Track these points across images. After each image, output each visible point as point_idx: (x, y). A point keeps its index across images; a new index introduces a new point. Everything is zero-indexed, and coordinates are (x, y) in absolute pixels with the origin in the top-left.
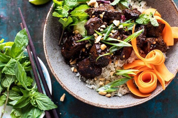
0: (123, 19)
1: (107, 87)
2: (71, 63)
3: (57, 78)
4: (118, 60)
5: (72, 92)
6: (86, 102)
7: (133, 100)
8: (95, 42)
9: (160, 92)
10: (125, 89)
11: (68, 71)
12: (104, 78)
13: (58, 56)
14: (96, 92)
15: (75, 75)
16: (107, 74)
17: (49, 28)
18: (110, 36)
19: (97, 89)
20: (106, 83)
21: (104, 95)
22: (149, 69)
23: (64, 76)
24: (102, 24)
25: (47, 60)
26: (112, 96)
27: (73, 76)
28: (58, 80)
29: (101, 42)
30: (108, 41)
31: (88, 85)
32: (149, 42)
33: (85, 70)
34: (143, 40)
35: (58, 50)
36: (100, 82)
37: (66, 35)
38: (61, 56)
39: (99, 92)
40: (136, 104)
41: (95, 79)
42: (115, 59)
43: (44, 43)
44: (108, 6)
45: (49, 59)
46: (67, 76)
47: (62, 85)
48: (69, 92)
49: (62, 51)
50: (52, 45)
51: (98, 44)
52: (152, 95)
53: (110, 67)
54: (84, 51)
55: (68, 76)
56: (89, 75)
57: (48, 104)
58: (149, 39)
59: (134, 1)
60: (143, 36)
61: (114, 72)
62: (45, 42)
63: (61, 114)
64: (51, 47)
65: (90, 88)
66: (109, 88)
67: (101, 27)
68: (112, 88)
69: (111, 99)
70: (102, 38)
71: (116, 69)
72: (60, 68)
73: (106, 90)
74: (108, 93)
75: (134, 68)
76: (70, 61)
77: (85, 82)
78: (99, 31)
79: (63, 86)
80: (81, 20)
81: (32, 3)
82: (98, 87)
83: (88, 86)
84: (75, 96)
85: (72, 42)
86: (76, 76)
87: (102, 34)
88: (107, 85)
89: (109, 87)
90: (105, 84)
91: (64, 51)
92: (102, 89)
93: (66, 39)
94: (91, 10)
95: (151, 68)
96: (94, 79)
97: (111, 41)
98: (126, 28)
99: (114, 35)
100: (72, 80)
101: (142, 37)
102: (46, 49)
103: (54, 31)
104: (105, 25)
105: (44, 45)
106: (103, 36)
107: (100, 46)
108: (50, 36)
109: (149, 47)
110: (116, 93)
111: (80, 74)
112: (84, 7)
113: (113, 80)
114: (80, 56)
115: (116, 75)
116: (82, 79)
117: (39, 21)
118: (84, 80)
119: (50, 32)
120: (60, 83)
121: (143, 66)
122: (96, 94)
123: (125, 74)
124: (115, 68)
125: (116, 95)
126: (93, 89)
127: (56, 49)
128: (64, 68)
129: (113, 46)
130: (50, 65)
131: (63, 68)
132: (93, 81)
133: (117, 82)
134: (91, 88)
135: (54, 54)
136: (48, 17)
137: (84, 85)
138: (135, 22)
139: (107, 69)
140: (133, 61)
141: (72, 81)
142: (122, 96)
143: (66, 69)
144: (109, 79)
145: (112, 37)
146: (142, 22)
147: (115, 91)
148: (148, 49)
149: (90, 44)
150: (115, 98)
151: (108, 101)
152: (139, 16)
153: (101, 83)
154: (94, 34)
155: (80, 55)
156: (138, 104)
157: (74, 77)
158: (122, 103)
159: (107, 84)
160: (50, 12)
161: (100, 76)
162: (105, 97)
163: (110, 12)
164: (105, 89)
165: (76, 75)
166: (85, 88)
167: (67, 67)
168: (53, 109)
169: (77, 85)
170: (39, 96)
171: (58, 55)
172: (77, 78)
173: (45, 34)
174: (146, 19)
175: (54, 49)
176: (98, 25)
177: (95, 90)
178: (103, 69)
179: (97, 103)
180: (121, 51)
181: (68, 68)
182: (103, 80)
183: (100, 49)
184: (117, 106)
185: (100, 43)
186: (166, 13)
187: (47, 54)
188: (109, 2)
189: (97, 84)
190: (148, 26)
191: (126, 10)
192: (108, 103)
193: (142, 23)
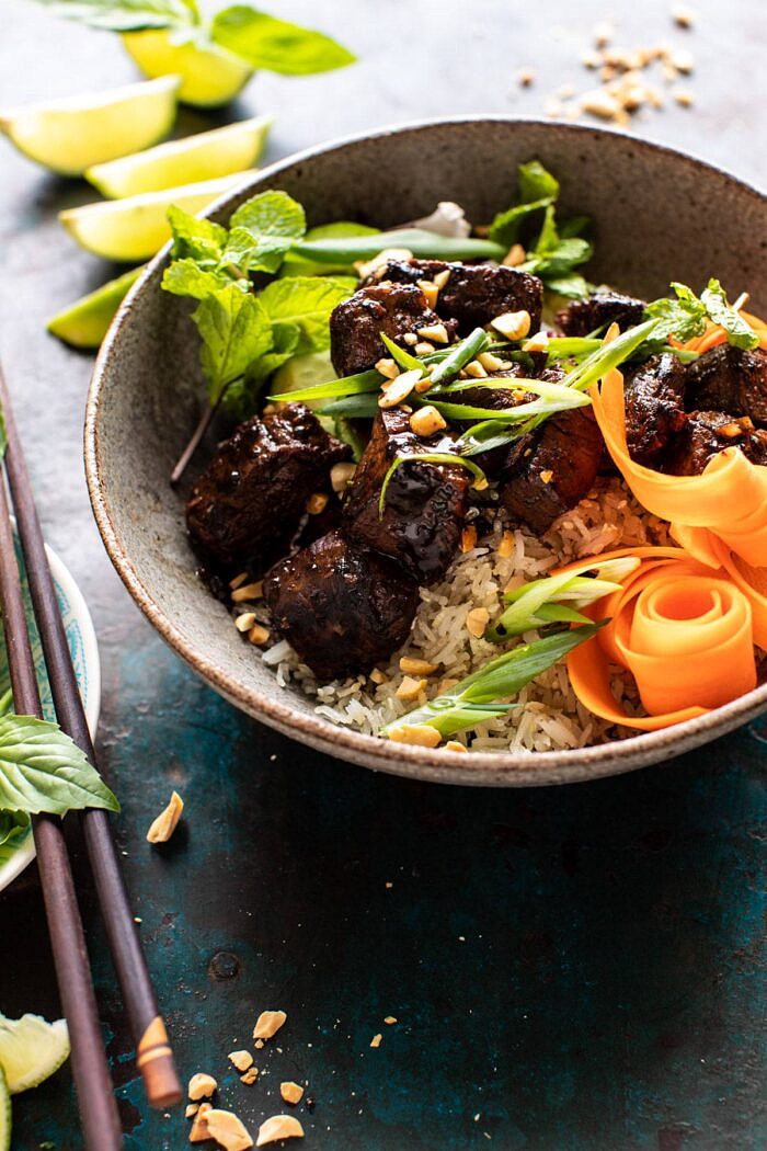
1: (446, 702)
2: (240, 594)
4: (517, 531)
8: (381, 402)
12: (430, 658)
13: (166, 532)
15: (257, 658)
16: (448, 631)
20: (442, 690)
24: (429, 321)
27: (238, 653)
32: (703, 424)
34: (660, 408)
35: (169, 507)
36: (406, 679)
38: (184, 544)
41: (376, 677)
46: (202, 633)
49: (192, 504)
50: (133, 459)
53: (469, 571)
54: (319, 511)
55: (209, 638)
57: (61, 775)
61: (493, 610)
64: (127, 461)
65: (339, 724)
66: (453, 707)
68: (472, 704)
70: (420, 382)
71: (506, 590)
74: (446, 736)
76: (235, 583)
78: (412, 351)
80: (320, 345)
82: (391, 714)
83: (326, 710)
87: (427, 364)
88: (442, 697)
89: (459, 696)
91: (200, 503)
92: (413, 720)
95: (716, 566)
96: (368, 679)
101: (655, 395)
103: (160, 401)
104: (445, 327)
106: (427, 374)
107: (409, 418)
108: (129, 408)
109: (697, 450)
114: (297, 541)
115: (500, 629)
119: (135, 391)
124: (496, 578)
126: (356, 725)
127: (158, 498)
128: (193, 601)
131: (182, 593)
132: (363, 684)
133: (508, 659)
134: (346, 720)
135: (144, 509)
137: (308, 704)
139: (453, 603)
140: (609, 548)
143: (202, 607)
144: (462, 668)
148: (693, 463)
153: (411, 687)
154: (377, 361)
155: (297, 536)
157: (246, 661)
164: (431, 713)
165: (259, 656)
168: (89, 810)
170: (18, 737)
172: (268, 668)
175: (143, 488)
176: (403, 319)
178: (426, 595)
180: (529, 451)
182: (422, 672)
183: (407, 428)
185: (409, 410)
189: (383, 699)
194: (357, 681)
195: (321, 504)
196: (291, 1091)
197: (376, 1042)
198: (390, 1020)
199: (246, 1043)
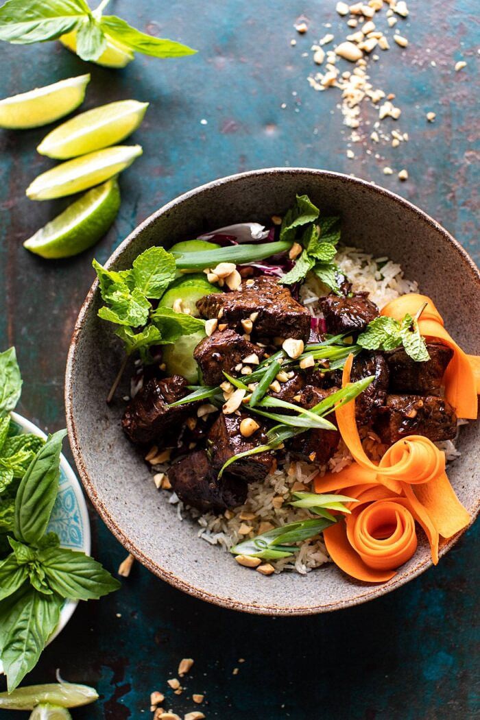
0: (320, 329)
1: (263, 543)
2: (154, 462)
3: (104, 516)
4: (298, 463)
5: (150, 558)
6: (191, 591)
7: (340, 590)
8: (225, 411)
9: (422, 569)
10: (318, 551)
11: (142, 486)
12: (254, 513)
13: (113, 438)
14: (228, 556)
15: (166, 499)
16: (263, 503)
17: (84, 356)
18: (270, 392)
19: (231, 547)
20: (261, 530)
21: (254, 568)
22: (391, 494)
23: (128, 505)
24: (249, 352)
25: (76, 460)
26: (276, 572)
27: (157, 503)
28: (107, 523)
29: (244, 410)
30: (265, 407)
31: (205, 532)
32: (396, 411)
33: (194, 489)
34: (375, 405)
35: (113, 419)
36: (242, 524)
37: (139, 371)
38: (122, 438)
39: (237, 557)
40: (344, 605)
41: (228, 515)
42: (288, 459)
43: (68, 403)
44: (272, 287)
45: (81, 455)
46: (138, 506)
47: (119, 537)
48: (142, 559)
49: (125, 425)
50: (92, 407)
51: (233, 415)
52: (397, 578)
53: (273, 482)
54: (192, 428)
55: (142, 506)
56: (208, 502)
58: (394, 401)
59: (363, 260)
60: (374, 392)
61: (286, 497)
62: (70, 403)
63: (119, 615)
64: (88, 412)
65: (211, 544)
66: (267, 548)
67: (245, 361)
68: (278, 546)
69: (275, 581)
70: (245, 398)
71: (292, 491)
72: (118, 480)
73: (259, 550)
74: (264, 561)
75: (343, 492)
76: (151, 455)
77: (194, 522)
78: (239, 375)
79: (122, 541)
81: (35, 251)
82: (237, 540)
83: (204, 536)
84: (160, 574)
85: (154, 398)
86: (167, 503)
87: (247, 384)
88: (261, 538)
89: (269, 542)
90: (256, 532)
91: (130, 425)
92: (247, 547)
93: (140, 384)
94: (216, 305)
95: (399, 492)
96: (223, 515)
97: (273, 407)
98: (325, 365)
99: (285, 389)
100: (155, 515)
101: (372, 397)
102: (73, 425)
103: (102, 359)
104: (257, 355)
105: (68, 410)
106: (249, 392)
107: (239, 425)
108: (86, 379)
109: (393, 426)
110: (289, 563)
111: (179, 498)
112: (196, 287)
113: (282, 520)
114: (181, 440)
115: (291, 507)
116: (187, 514)
117: (55, 312)
118: (194, 516)
119: (88, 367)
120: (114, 531)
121: (372, 486)
122: (227, 562)
123: (316, 508)
124: (287, 485)
125: (291, 569)
126: (219, 545)
127: (107, 418)
128: (131, 479)
129: (280, 423)
130: (86, 475)
131: (126, 478)
132: (221, 519)
133: (294, 528)
134: (214, 541)
135: (101, 434)
136: (82, 322)
137: (193, 532)
138: (354, 343)
139: (264, 487)
140: (346, 467)
141: (154, 520)
142: (309, 572)
143: (136, 480)
144: (272, 518)
145: (279, 395)
146: (379, 343)
147: (286, 557)
148: (391, 433)
149: (212, 406)
150: (288, 577)
151: (262, 589)
152: (365, 325)
153: (245, 529)
154: (221, 383)
155: (181, 436)
156: (351, 603)
157: (161, 508)
158: (305, 598)
159: (261, 534)
160: (87, 304)
161: (243, 508)
162: (255, 573)
163: (275, 314)
164: (257, 547)
165: (168, 497)
166: (195, 542)
167: (139, 475)
169: (172, 533)
171: (114, 435)
172: (173, 508)
173: (70, 376)
174: (389, 336)
175: (100, 420)
176: (234, 357)
177: (227, 548)
178: (251, 487)
179: (227, 597)
180: (303, 440)
181: (143, 476)
182: (251, 520)
183: (238, 432)
184: (286, 609)
185: (239, 414)
186: (461, 307)
187: (76, 439)
188: (279, 271)
189: (232, 529)
190: (395, 355)
191: (330, 300)
192: (262, 595)
193: (376, 347)
194: (218, 517)
195: (193, 426)
196: (197, 698)
197: (235, 671)
198: (242, 660)
199: (176, 675)
